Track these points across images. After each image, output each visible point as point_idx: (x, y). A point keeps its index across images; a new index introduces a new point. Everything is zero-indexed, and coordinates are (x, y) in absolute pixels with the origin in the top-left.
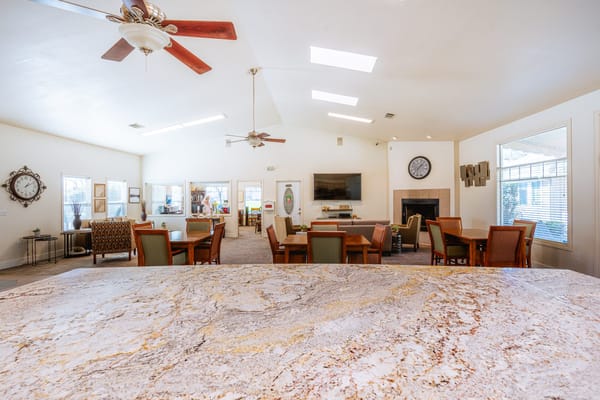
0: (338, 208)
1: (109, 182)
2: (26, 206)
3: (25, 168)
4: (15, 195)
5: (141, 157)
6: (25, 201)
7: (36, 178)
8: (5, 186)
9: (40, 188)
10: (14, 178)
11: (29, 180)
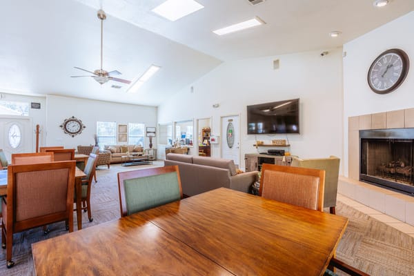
0: (271, 143)
1: (130, 124)
2: (73, 136)
3: (73, 117)
4: (67, 131)
5: (157, 107)
6: (73, 134)
7: (79, 122)
8: (61, 126)
9: (82, 127)
10: (67, 122)
11: (76, 124)
